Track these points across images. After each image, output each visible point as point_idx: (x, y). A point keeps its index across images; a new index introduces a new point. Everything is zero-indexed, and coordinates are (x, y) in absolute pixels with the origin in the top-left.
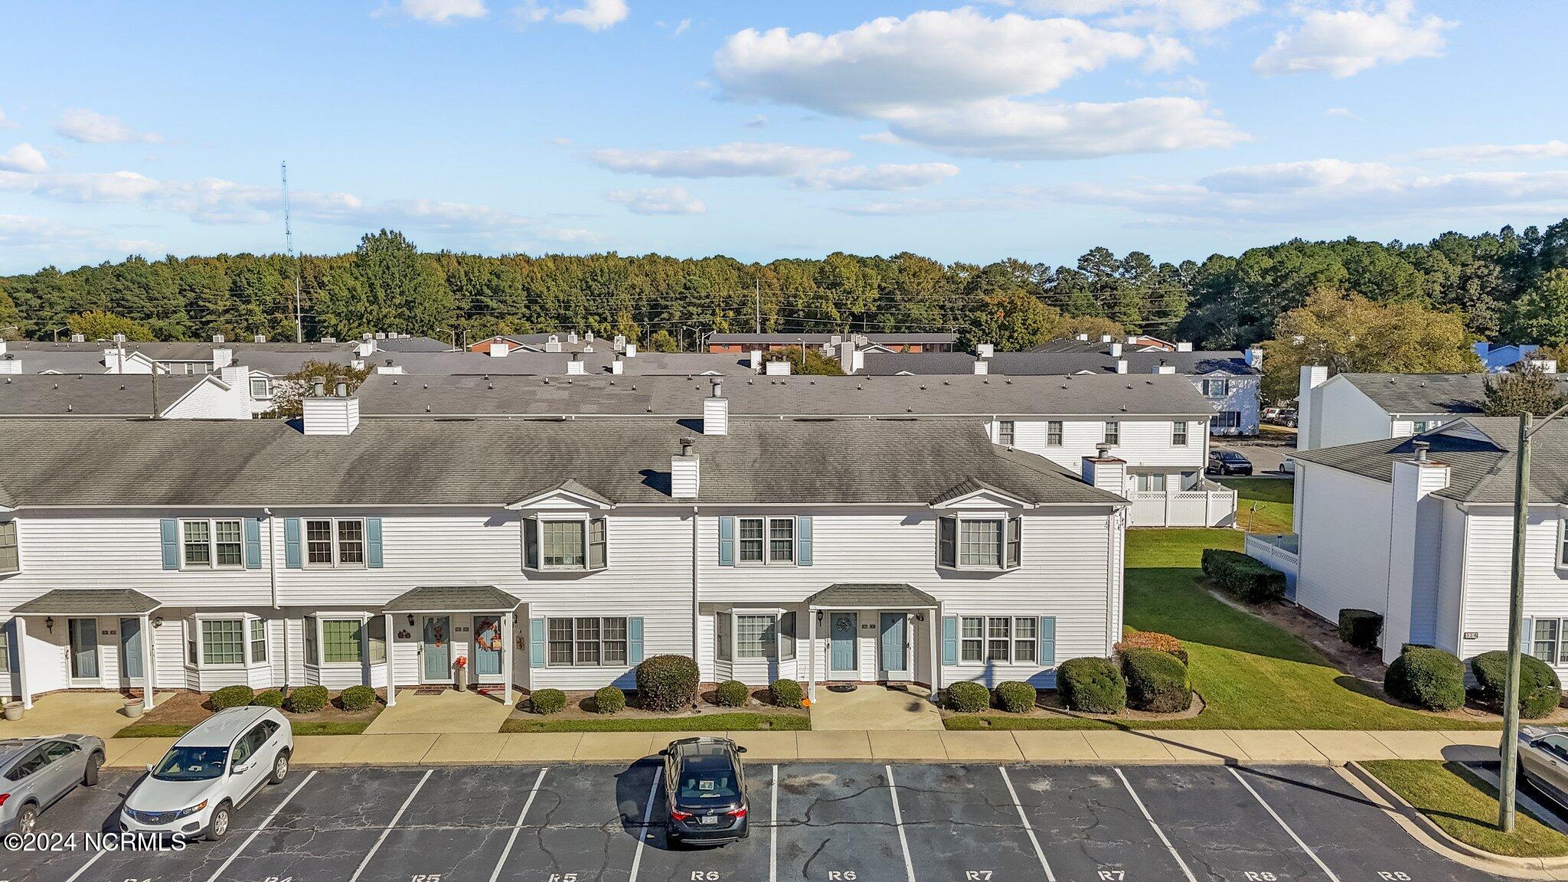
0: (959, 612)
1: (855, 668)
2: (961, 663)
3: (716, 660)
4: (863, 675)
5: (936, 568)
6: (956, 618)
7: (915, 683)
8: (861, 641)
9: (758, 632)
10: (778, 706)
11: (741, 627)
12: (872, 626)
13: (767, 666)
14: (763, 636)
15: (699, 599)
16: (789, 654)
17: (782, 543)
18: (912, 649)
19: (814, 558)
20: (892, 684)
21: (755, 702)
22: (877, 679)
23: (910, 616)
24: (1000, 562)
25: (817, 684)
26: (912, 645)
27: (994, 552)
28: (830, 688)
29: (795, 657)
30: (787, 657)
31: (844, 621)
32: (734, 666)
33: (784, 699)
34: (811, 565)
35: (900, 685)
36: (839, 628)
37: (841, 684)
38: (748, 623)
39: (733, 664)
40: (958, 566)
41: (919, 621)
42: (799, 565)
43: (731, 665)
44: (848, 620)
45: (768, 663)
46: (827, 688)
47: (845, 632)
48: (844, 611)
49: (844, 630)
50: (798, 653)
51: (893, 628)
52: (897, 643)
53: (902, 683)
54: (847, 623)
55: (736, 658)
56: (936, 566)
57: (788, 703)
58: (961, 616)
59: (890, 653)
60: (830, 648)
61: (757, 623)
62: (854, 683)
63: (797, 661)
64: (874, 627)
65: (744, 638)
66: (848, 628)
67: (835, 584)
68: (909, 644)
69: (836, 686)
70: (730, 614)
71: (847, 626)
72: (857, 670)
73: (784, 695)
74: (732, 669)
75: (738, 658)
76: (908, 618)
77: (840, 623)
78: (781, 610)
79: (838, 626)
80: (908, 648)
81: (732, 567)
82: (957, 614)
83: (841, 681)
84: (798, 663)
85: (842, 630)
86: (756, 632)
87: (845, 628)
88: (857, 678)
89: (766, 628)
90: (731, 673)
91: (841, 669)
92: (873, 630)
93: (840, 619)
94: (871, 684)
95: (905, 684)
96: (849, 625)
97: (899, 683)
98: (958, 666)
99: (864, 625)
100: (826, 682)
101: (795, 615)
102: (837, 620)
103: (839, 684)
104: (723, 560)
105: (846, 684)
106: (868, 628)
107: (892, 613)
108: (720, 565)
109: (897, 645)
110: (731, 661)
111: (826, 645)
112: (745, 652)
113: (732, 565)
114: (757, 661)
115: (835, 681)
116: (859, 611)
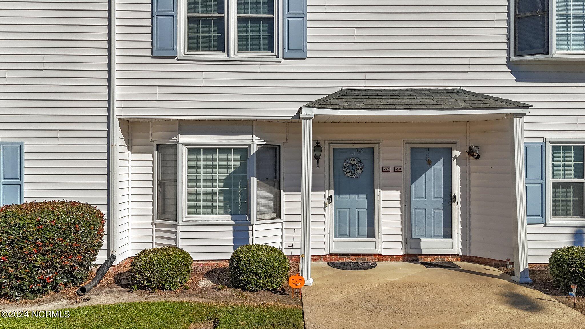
0: (546, 135)
1: (371, 234)
2: (551, 221)
3: (156, 221)
4: (384, 245)
5: (510, 64)
6: (542, 147)
8: (380, 195)
9: (220, 174)
10: (243, 289)
11: (193, 167)
12: (398, 169)
13: (231, 229)
14: (227, 181)
15: (117, 113)
16: (268, 213)
17: (256, 26)
18: (460, 205)
19: (309, 46)
20: (429, 259)
21: (205, 283)
22: (407, 250)
23: (456, 153)
25: (315, 259)
26: (459, 199)
28: (333, 265)
29: (279, 216)
30: (267, 216)
31: (353, 162)
32: (180, 229)
33: (253, 278)
34: (304, 59)
35: (440, 260)
36: (347, 173)
37: (352, 259)
38: (203, 159)
39: (179, 225)
40: (553, 53)
41: (472, 160)
42: (285, 59)
43: (176, 227)
44: (359, 161)
45: (233, 223)
46: (328, 264)
47: (355, 177)
48: (354, 143)
49: (354, 175)
50: (283, 212)
51: (431, 172)
52: (435, 197)
53: (443, 257)
54: (359, 165)
55: (183, 216)
56: (508, 58)
57: (261, 284)
58: (550, 142)
59: (424, 211)
60: (332, 205)
61: (219, 159)
62: (370, 258)
63: (282, 222)
64: (400, 169)
65: (197, 185)
66: (360, 171)
67: (343, 89)
68: (455, 196)
69: (342, 261)
70: (175, 146)
71: (358, 169)
72: (374, 237)
73: (255, 273)
74: (176, 233)
75: (186, 216)
76: (454, 155)
77: (348, 165)
78: (255, 138)
79: (344, 170)
80: (453, 203)
81: (174, 61)
82: (544, 139)
83: (352, 255)
84: (283, 223)
85: (351, 176)
86: (217, 175)
87: (355, 171)
88: (373, 250)
89: (233, 169)
90: (176, 240)
91: (350, 237)
92: (399, 175)
93: (347, 159)
94: (397, 260)
95: (449, 259)
96: (361, 169)
97: (439, 258)
98: (545, 226)
99: (385, 163)
100: (327, 255)
101: (279, 146)
102: (344, 161)
103: (349, 260)
104: (158, 48)
105: (360, 259)
106: (390, 171)
107: (428, 148)
108: (153, 57)
109: (434, 200)
110: (176, 221)
111: (327, 198)
112: (197, 207)
113: (174, 57)
114: (217, 221)
115: (340, 255)
116: (378, 143)
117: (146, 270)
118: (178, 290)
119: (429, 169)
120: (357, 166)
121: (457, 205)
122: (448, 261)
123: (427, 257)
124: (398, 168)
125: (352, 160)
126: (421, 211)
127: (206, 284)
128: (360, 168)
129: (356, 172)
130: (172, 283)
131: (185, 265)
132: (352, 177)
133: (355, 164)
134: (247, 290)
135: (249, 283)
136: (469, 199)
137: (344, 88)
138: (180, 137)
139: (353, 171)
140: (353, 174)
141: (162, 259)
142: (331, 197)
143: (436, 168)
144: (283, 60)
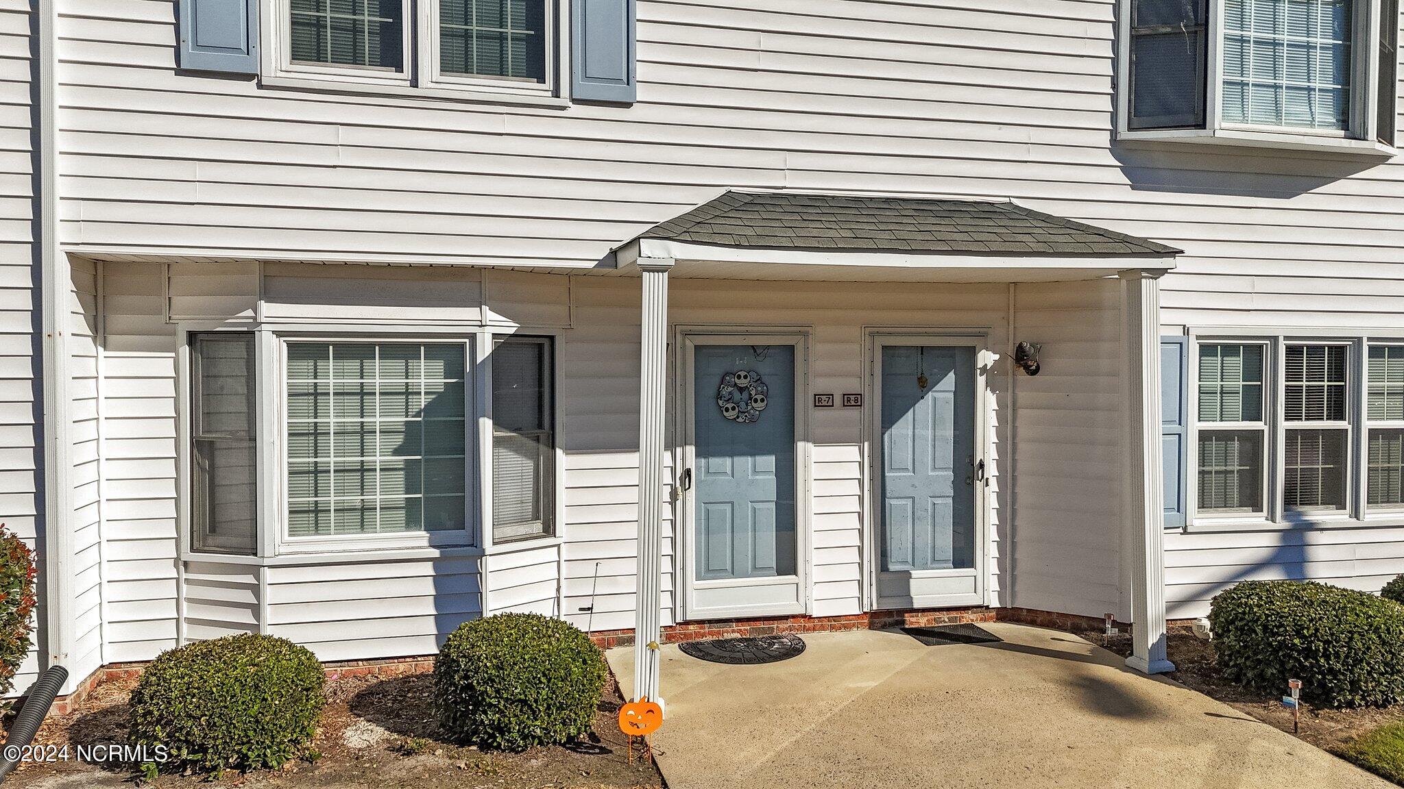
0: (1191, 319)
1: (787, 564)
2: (1199, 519)
3: (187, 555)
4: (817, 592)
5: (1117, 146)
6: (1181, 347)
7: (1006, 615)
8: (809, 458)
9: (388, 417)
10: (485, 746)
11: (304, 398)
12: (853, 400)
13: (428, 569)
14: (412, 438)
15: (62, 236)
16: (522, 521)
18: (993, 484)
19: (641, 72)
20: (922, 621)
21: (362, 735)
22: (872, 602)
23: (986, 358)
24: (1347, 119)
26: (992, 470)
27: (1323, 79)
28: (695, 650)
29: (549, 529)
31: (742, 383)
32: (269, 576)
33: (515, 716)
34: (628, 105)
35: (947, 620)
36: (727, 410)
37: (739, 631)
38: (333, 375)
39: (264, 566)
40: (1217, 126)
41: (1022, 375)
42: (576, 101)
43: (255, 570)
44: (758, 380)
45: (436, 553)
46: (683, 649)
47: (747, 421)
48: (748, 334)
49: (746, 416)
50: (563, 515)
51: (924, 407)
52: (934, 468)
53: (954, 614)
54: (757, 390)
55: (278, 541)
56: (1114, 132)
57: (538, 731)
58: (1198, 337)
59: (910, 502)
60: (691, 494)
61: (381, 374)
62: (783, 625)
63: (558, 546)
64: (857, 400)
65: (316, 450)
66: (759, 406)
67: (730, 191)
68: (982, 466)
69: (715, 638)
70: (248, 337)
71: (756, 401)
72: (795, 573)
73: (520, 700)
74: (256, 589)
75: (287, 538)
76: (980, 365)
77: (730, 389)
78: (490, 316)
79: (720, 402)
80: (978, 482)
81: (250, 87)
82: (1186, 331)
83: (739, 620)
84: (563, 546)
85: (738, 417)
86: (378, 419)
87: (747, 405)
88: (793, 604)
89: (423, 401)
90: (256, 609)
91: (734, 574)
92: (853, 413)
93: (727, 374)
94: (847, 627)
95: (968, 617)
96: (762, 400)
97: (945, 616)
98: (1185, 532)
99: (821, 385)
100: (677, 624)
101: (552, 339)
102: (717, 380)
103: (731, 634)
104: (197, 45)
105: (758, 630)
106: (833, 406)
107: (922, 347)
108: (180, 72)
109: (933, 473)
110: (255, 554)
111: (678, 475)
112: (317, 510)
113: (247, 77)
114: (380, 550)
115: (710, 622)
116: (806, 335)
117: (189, 716)
118: (287, 766)
119: (922, 398)
120: (753, 393)
121: (987, 485)
122: (964, 622)
123: (918, 616)
124: (852, 398)
125: (739, 377)
126: (903, 502)
127: (365, 736)
128: (759, 397)
129: (749, 408)
130: (270, 747)
131: (307, 690)
132: (740, 420)
133: (747, 386)
134: (498, 747)
135: (501, 729)
136: (1014, 471)
137: (733, 189)
138: (267, 309)
139: (743, 404)
140: (742, 412)
141: (236, 679)
142: (688, 473)
143: (936, 394)
144: (570, 104)
